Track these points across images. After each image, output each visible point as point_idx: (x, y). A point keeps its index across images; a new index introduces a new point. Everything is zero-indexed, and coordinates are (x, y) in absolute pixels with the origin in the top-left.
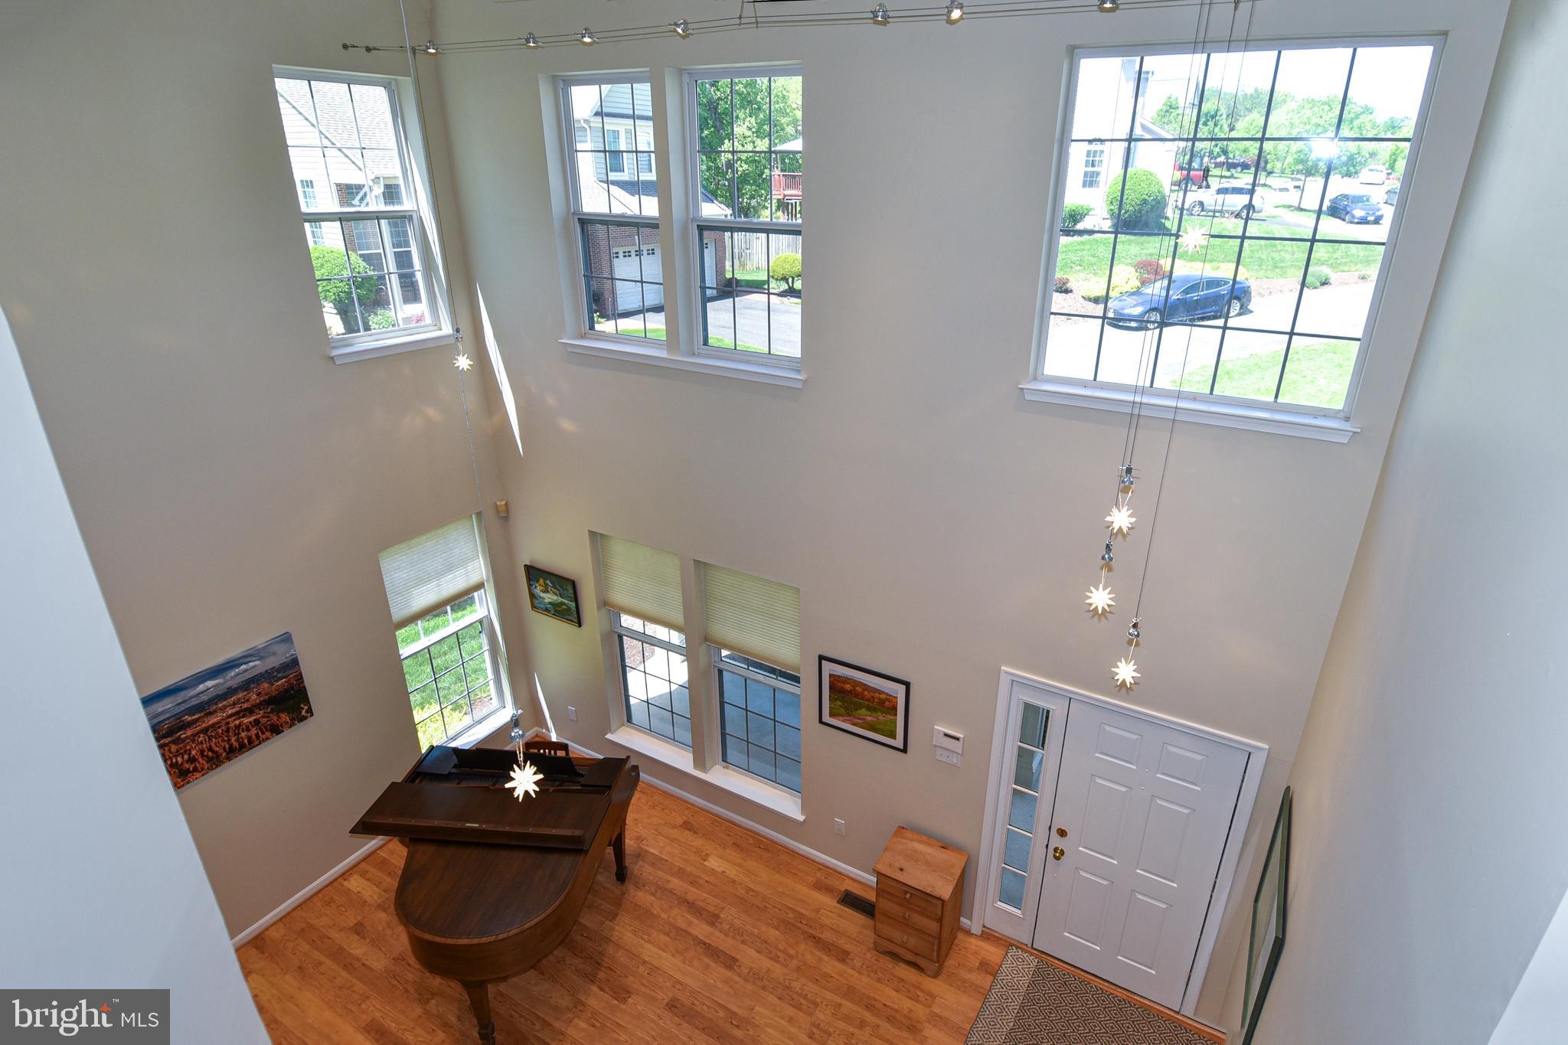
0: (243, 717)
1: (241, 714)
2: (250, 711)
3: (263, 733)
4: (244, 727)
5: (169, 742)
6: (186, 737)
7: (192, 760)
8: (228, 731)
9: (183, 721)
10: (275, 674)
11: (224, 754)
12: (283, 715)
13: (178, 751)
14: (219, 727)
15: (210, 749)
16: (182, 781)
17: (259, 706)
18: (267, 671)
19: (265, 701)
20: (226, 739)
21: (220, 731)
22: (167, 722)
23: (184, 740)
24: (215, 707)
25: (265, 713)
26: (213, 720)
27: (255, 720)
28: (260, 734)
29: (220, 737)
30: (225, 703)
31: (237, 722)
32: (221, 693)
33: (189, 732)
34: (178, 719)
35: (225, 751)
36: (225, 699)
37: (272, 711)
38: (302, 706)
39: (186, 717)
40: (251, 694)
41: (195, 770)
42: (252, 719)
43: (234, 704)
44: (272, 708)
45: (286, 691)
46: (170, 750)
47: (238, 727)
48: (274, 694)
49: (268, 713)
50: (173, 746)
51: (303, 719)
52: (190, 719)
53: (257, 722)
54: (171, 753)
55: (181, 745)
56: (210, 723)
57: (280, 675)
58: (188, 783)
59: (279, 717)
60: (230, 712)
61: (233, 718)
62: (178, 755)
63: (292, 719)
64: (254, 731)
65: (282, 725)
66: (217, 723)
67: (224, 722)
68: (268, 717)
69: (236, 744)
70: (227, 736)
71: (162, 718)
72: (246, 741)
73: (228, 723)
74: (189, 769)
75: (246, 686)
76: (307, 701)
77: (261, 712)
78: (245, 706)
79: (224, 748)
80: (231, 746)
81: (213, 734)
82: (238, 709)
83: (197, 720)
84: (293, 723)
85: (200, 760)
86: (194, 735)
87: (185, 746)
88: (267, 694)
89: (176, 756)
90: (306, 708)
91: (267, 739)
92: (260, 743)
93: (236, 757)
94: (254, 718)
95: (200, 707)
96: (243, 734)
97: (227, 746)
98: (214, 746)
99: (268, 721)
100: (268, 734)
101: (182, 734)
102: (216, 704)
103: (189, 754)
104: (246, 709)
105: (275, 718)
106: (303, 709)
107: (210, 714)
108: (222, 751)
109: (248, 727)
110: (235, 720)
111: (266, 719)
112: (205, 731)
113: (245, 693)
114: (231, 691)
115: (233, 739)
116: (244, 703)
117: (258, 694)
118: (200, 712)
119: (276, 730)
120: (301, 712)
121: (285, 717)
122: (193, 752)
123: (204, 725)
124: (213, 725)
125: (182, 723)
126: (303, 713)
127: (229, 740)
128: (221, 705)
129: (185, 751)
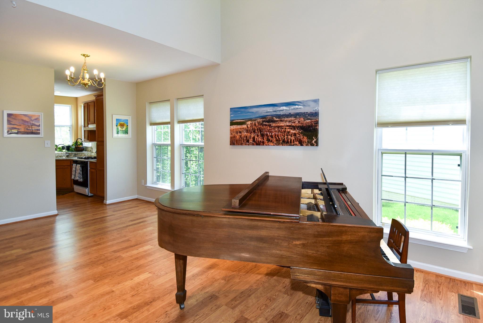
0: (291, 129)
1: (291, 127)
2: (294, 128)
3: (296, 141)
4: (290, 134)
5: (268, 125)
6: (273, 126)
7: (272, 136)
8: (285, 132)
9: (273, 118)
10: (307, 116)
11: (281, 141)
12: (305, 138)
13: (269, 130)
14: (283, 129)
15: (278, 136)
16: (267, 143)
17: (298, 127)
18: (304, 112)
19: (300, 126)
20: (284, 135)
21: (283, 130)
22: (269, 116)
23: (272, 127)
24: (283, 119)
25: (299, 132)
26: (282, 124)
27: (295, 133)
28: (295, 141)
29: (282, 133)
30: (287, 119)
31: (289, 130)
32: (287, 114)
33: (273, 125)
34: (272, 117)
35: (282, 140)
36: (287, 118)
37: (301, 133)
38: (314, 138)
39: (275, 118)
40: (296, 120)
41: (272, 141)
42: (294, 132)
43: (290, 121)
44: (302, 132)
45: (309, 127)
46: (267, 128)
47: (289, 132)
48: (304, 125)
49: (300, 133)
50: (268, 127)
51: (312, 145)
52: (275, 119)
53: (295, 134)
54: (267, 129)
55: (270, 128)
56: (281, 125)
57: (309, 117)
58: (269, 145)
59: (303, 137)
60: (288, 124)
61: (288, 127)
62: (269, 132)
63: (308, 142)
64: (293, 138)
65: (303, 142)
66: (283, 126)
67: (285, 127)
68: (300, 135)
69: (286, 140)
70: (284, 134)
71: (268, 114)
72: (289, 140)
73: (286, 129)
74: (270, 139)
75: (296, 115)
76: (317, 136)
77: (298, 131)
78: (293, 124)
79: (282, 138)
80: (284, 139)
81: (280, 130)
82: (290, 124)
83: (277, 121)
84: (308, 144)
85: (274, 138)
86: (275, 127)
87: (271, 129)
88: (302, 124)
89: (268, 132)
90: (315, 140)
91: (297, 145)
92: (293, 145)
93: (285, 145)
94: (295, 132)
95: (279, 116)
96: (289, 137)
97: (283, 138)
98: (279, 135)
99: (299, 137)
100: (297, 143)
101: (272, 124)
102: (284, 118)
103: (272, 134)
104: (293, 126)
105: (302, 137)
106: (314, 140)
107: (281, 121)
108: (281, 139)
109: (291, 135)
110: (288, 129)
111: (299, 135)
112: (278, 127)
113: (294, 119)
114: (290, 115)
115: (286, 137)
116: (293, 123)
117: (299, 122)
118: (279, 118)
119: (301, 143)
120: (312, 141)
121: (305, 139)
122: (273, 134)
123: (279, 125)
124: (281, 126)
125: (273, 120)
126: (313, 142)
127: (284, 136)
128: (285, 119)
129: (271, 131)
